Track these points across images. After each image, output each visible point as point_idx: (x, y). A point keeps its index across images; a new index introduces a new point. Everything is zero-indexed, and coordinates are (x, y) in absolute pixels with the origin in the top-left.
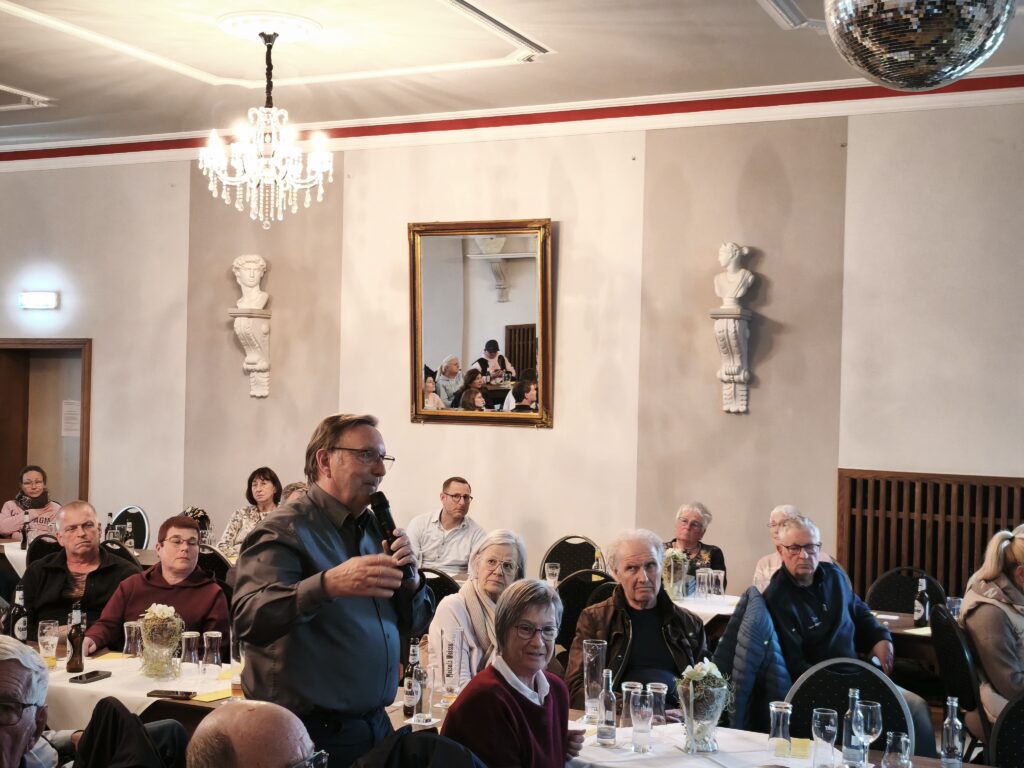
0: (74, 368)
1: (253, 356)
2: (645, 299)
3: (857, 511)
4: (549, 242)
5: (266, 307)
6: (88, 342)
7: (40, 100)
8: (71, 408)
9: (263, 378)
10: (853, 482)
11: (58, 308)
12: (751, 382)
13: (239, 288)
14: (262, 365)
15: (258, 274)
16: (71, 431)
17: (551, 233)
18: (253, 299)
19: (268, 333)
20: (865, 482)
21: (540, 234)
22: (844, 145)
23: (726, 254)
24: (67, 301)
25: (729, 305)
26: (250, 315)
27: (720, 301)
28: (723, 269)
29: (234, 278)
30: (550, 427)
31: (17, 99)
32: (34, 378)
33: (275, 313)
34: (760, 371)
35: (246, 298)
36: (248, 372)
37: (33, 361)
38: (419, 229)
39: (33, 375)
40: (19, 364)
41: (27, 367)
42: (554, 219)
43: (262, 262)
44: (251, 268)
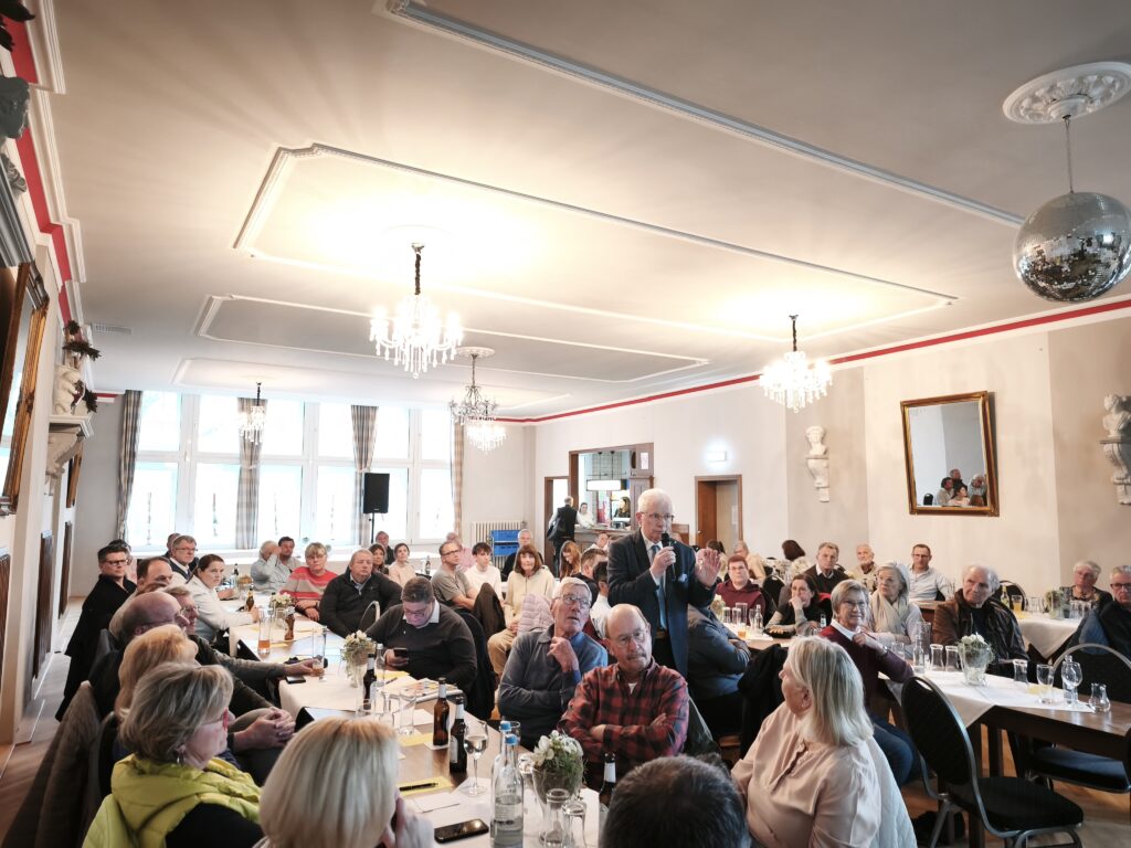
0: (735, 488)
1: (821, 481)
2: (1057, 435)
4: (987, 404)
5: (825, 453)
6: (740, 476)
7: (705, 361)
8: (735, 510)
9: (826, 491)
11: (726, 459)
13: (810, 444)
14: (824, 484)
15: (819, 437)
16: (735, 522)
17: (989, 400)
18: (818, 449)
19: (827, 467)
21: (980, 401)
23: (1108, 402)
24: (730, 456)
25: (1114, 434)
26: (815, 458)
27: (1109, 433)
28: (1109, 412)
29: (807, 439)
30: (998, 515)
31: (694, 362)
32: (718, 496)
33: (831, 456)
35: (814, 449)
36: (818, 488)
37: (717, 487)
38: (907, 405)
39: (718, 494)
40: (711, 491)
41: (715, 490)
42: (988, 391)
43: (821, 430)
44: (814, 433)
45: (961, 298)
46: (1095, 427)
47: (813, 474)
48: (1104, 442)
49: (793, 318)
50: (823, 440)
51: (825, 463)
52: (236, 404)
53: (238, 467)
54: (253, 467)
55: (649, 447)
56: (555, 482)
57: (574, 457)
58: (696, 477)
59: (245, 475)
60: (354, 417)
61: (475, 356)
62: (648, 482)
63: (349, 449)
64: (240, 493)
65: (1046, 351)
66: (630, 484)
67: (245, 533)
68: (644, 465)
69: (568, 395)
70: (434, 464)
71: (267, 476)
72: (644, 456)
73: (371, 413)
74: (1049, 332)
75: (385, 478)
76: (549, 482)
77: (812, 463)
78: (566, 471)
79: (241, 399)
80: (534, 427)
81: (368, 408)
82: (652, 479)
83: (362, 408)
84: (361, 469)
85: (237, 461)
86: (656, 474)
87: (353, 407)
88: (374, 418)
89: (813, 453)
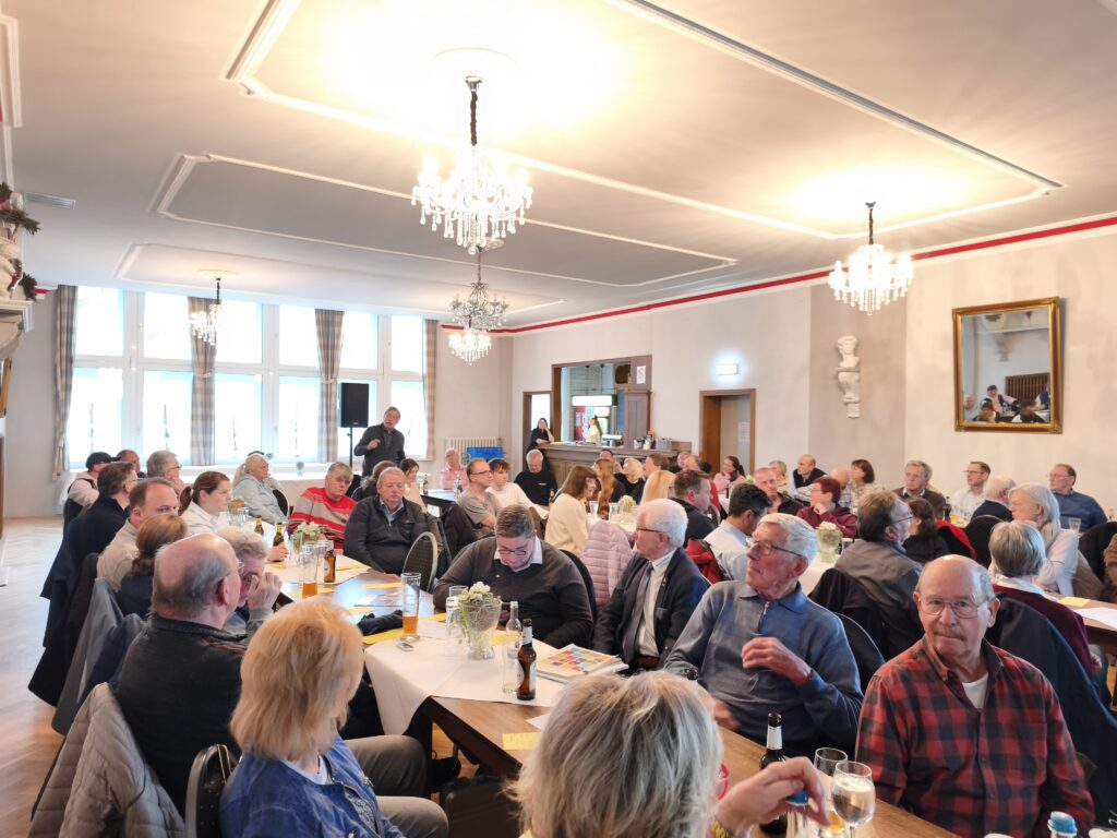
0: (745, 405)
1: (849, 394)
4: (1058, 312)
5: (858, 365)
6: (754, 390)
7: (732, 261)
8: (744, 426)
9: (856, 407)
11: (737, 373)
13: (841, 355)
14: (856, 399)
15: (852, 347)
16: (744, 439)
17: (1059, 306)
18: (850, 361)
19: (859, 381)
21: (1050, 308)
24: (742, 369)
26: (848, 370)
29: (838, 350)
30: (1060, 433)
31: (721, 262)
32: (724, 410)
33: (863, 369)
35: (845, 361)
36: (847, 404)
37: (723, 402)
38: (960, 312)
39: (723, 409)
40: (715, 404)
41: (720, 405)
42: (1061, 297)
43: (855, 340)
44: (847, 343)
45: (1065, 186)
47: (842, 388)
49: (870, 205)
50: (855, 352)
51: (856, 376)
52: (185, 304)
53: (190, 376)
54: (207, 376)
55: (647, 360)
56: (535, 397)
57: (557, 371)
58: (702, 392)
59: (199, 384)
60: (318, 322)
62: (646, 398)
63: (312, 357)
64: (194, 404)
66: (623, 398)
67: (201, 448)
68: (641, 380)
69: (562, 301)
70: (406, 376)
71: (222, 385)
72: (641, 370)
73: (336, 319)
75: (363, 388)
76: (528, 397)
77: (843, 376)
78: (548, 385)
79: (192, 300)
80: (511, 338)
81: (334, 312)
82: (649, 394)
83: (327, 312)
84: (327, 379)
85: (189, 368)
86: (654, 389)
87: (317, 311)
88: (340, 324)
89: (844, 365)
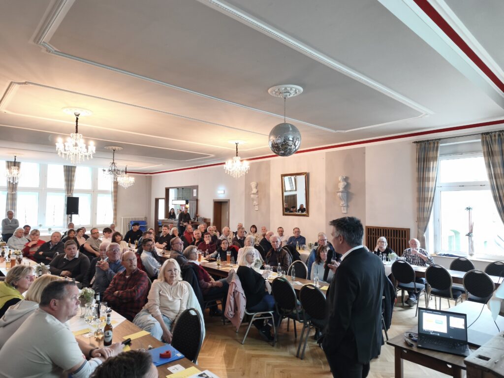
0: (227, 205)
1: (255, 203)
2: (326, 188)
3: (369, 236)
4: (307, 177)
5: (257, 192)
6: (229, 200)
8: (227, 213)
9: (257, 207)
10: (368, 229)
11: (224, 193)
12: (347, 206)
13: (252, 189)
14: (257, 204)
16: (227, 218)
17: (307, 175)
18: (254, 191)
20: (371, 229)
21: (304, 175)
22: (365, 153)
23: (340, 178)
24: (226, 192)
25: (341, 189)
26: (253, 194)
27: (339, 189)
28: (340, 182)
29: (251, 186)
30: (309, 216)
34: (349, 204)
36: (254, 205)
38: (283, 176)
40: (220, 206)
42: (307, 172)
43: (256, 183)
44: (253, 184)
46: (336, 186)
47: (253, 200)
48: (338, 192)
49: (236, 144)
50: (256, 187)
51: (257, 196)
52: (5, 164)
53: (6, 193)
54: (13, 193)
55: (196, 187)
56: (160, 200)
57: (167, 190)
58: (213, 200)
59: (9, 196)
60: (65, 171)
61: (114, 150)
62: (196, 202)
63: (62, 184)
64: (7, 204)
65: (325, 159)
66: (189, 201)
68: (195, 195)
70: (104, 192)
71: (20, 197)
72: (195, 191)
73: (73, 169)
74: (326, 153)
75: (77, 199)
76: (157, 200)
77: (252, 196)
79: (8, 162)
80: (151, 176)
81: (72, 167)
82: (197, 200)
83: (69, 167)
84: (68, 194)
85: (6, 190)
86: (199, 199)
87: (64, 166)
88: (74, 171)
89: (253, 192)
